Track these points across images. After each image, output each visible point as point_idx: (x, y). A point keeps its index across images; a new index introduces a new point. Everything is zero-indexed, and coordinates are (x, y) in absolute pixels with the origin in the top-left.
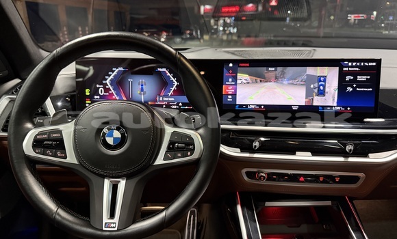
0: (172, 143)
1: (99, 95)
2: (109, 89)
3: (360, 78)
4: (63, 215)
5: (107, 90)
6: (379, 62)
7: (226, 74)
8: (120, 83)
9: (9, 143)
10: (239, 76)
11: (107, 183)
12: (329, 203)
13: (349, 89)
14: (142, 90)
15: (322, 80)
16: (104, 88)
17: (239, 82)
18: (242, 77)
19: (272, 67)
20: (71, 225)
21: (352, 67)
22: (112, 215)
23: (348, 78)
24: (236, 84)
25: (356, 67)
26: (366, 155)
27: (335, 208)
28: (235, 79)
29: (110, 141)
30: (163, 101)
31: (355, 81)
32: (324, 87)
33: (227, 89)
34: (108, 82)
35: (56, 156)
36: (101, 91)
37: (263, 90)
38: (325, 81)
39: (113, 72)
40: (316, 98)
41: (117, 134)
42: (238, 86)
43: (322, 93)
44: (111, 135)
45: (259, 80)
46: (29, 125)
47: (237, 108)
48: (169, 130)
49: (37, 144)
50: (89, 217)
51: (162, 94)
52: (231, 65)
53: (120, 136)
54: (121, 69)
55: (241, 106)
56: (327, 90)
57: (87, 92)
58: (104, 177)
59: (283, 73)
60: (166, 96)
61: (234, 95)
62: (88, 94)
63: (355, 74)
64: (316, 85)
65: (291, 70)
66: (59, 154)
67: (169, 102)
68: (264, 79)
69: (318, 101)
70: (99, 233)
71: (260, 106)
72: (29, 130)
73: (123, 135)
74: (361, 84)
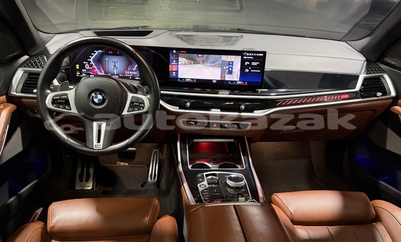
0: (132, 103)
1: (85, 69)
2: (92, 65)
3: (254, 64)
4: (71, 141)
5: (91, 66)
6: (264, 53)
7: (171, 57)
8: (99, 61)
9: (38, 101)
10: (180, 59)
11: (95, 124)
12: (232, 140)
13: (247, 70)
14: (115, 66)
15: (231, 64)
16: (89, 64)
17: (180, 63)
18: (182, 60)
19: (200, 54)
20: (76, 146)
21: (249, 56)
22: (99, 141)
23: (246, 63)
24: (178, 65)
25: (251, 56)
26: (252, 112)
27: (236, 143)
28: (177, 61)
29: (96, 100)
30: (130, 74)
31: (250, 65)
32: (232, 68)
33: (172, 68)
34: (91, 60)
35: (65, 109)
36: (87, 66)
37: (195, 69)
38: (232, 65)
39: (95, 53)
40: (227, 75)
41: (100, 97)
42: (179, 66)
43: (230, 72)
44: (96, 97)
45: (192, 62)
46: (48, 91)
47: (179, 80)
48: (130, 95)
49: (54, 101)
50: (85, 142)
51: (129, 69)
52: (174, 51)
53: (101, 98)
54: (100, 51)
55: (181, 79)
56: (233, 70)
57: (77, 67)
58: (93, 120)
59: (207, 58)
60: (132, 71)
61: (177, 72)
62: (78, 68)
63: (250, 61)
64: (227, 67)
65: (212, 57)
66: (67, 107)
67: (133, 75)
68: (196, 62)
69: (228, 78)
70: (92, 150)
71: (193, 79)
72: (49, 94)
73: (103, 97)
74: (254, 67)
